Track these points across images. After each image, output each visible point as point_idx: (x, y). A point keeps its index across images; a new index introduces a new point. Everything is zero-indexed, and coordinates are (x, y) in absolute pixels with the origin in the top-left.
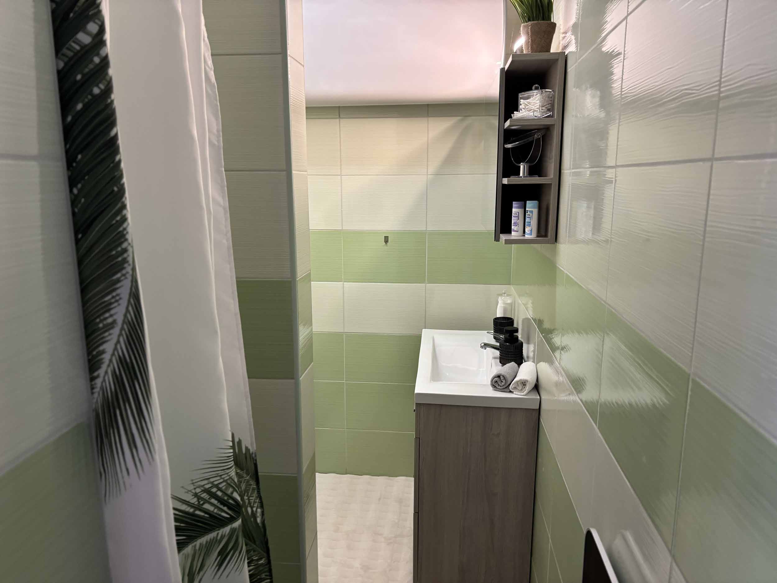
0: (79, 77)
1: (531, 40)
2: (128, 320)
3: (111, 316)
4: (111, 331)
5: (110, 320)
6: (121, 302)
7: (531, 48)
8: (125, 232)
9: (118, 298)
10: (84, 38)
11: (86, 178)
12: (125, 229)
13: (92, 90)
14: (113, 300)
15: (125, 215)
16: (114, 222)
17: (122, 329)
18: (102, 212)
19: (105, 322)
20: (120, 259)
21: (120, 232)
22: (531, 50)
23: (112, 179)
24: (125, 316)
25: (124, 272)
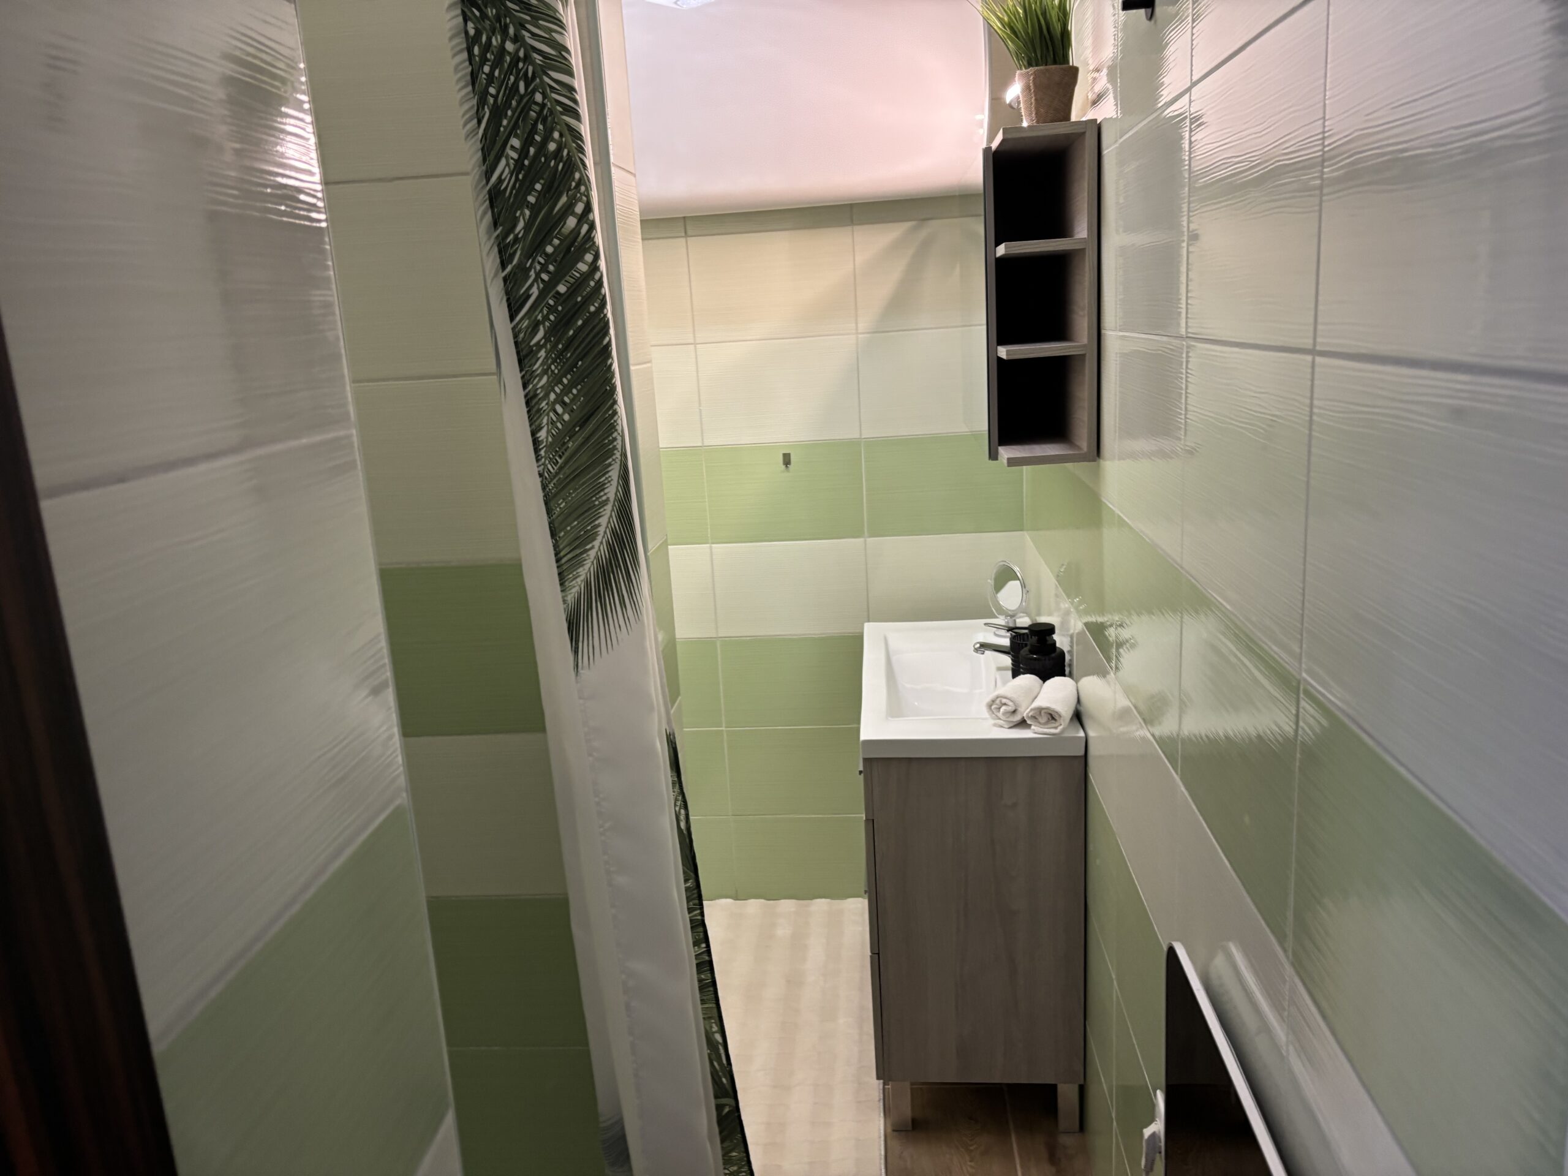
0: (579, 299)
1: (1036, 100)
2: (618, 498)
3: (605, 494)
4: (605, 508)
5: (604, 498)
6: (612, 482)
7: (1036, 114)
8: (615, 424)
9: (610, 479)
10: (583, 267)
11: (586, 380)
12: (615, 421)
13: (589, 309)
14: (606, 481)
15: (616, 409)
16: (607, 415)
17: (614, 505)
18: (598, 408)
19: (600, 500)
20: (611, 446)
21: (612, 423)
22: (1036, 117)
23: (606, 379)
24: (616, 494)
25: (614, 457)
